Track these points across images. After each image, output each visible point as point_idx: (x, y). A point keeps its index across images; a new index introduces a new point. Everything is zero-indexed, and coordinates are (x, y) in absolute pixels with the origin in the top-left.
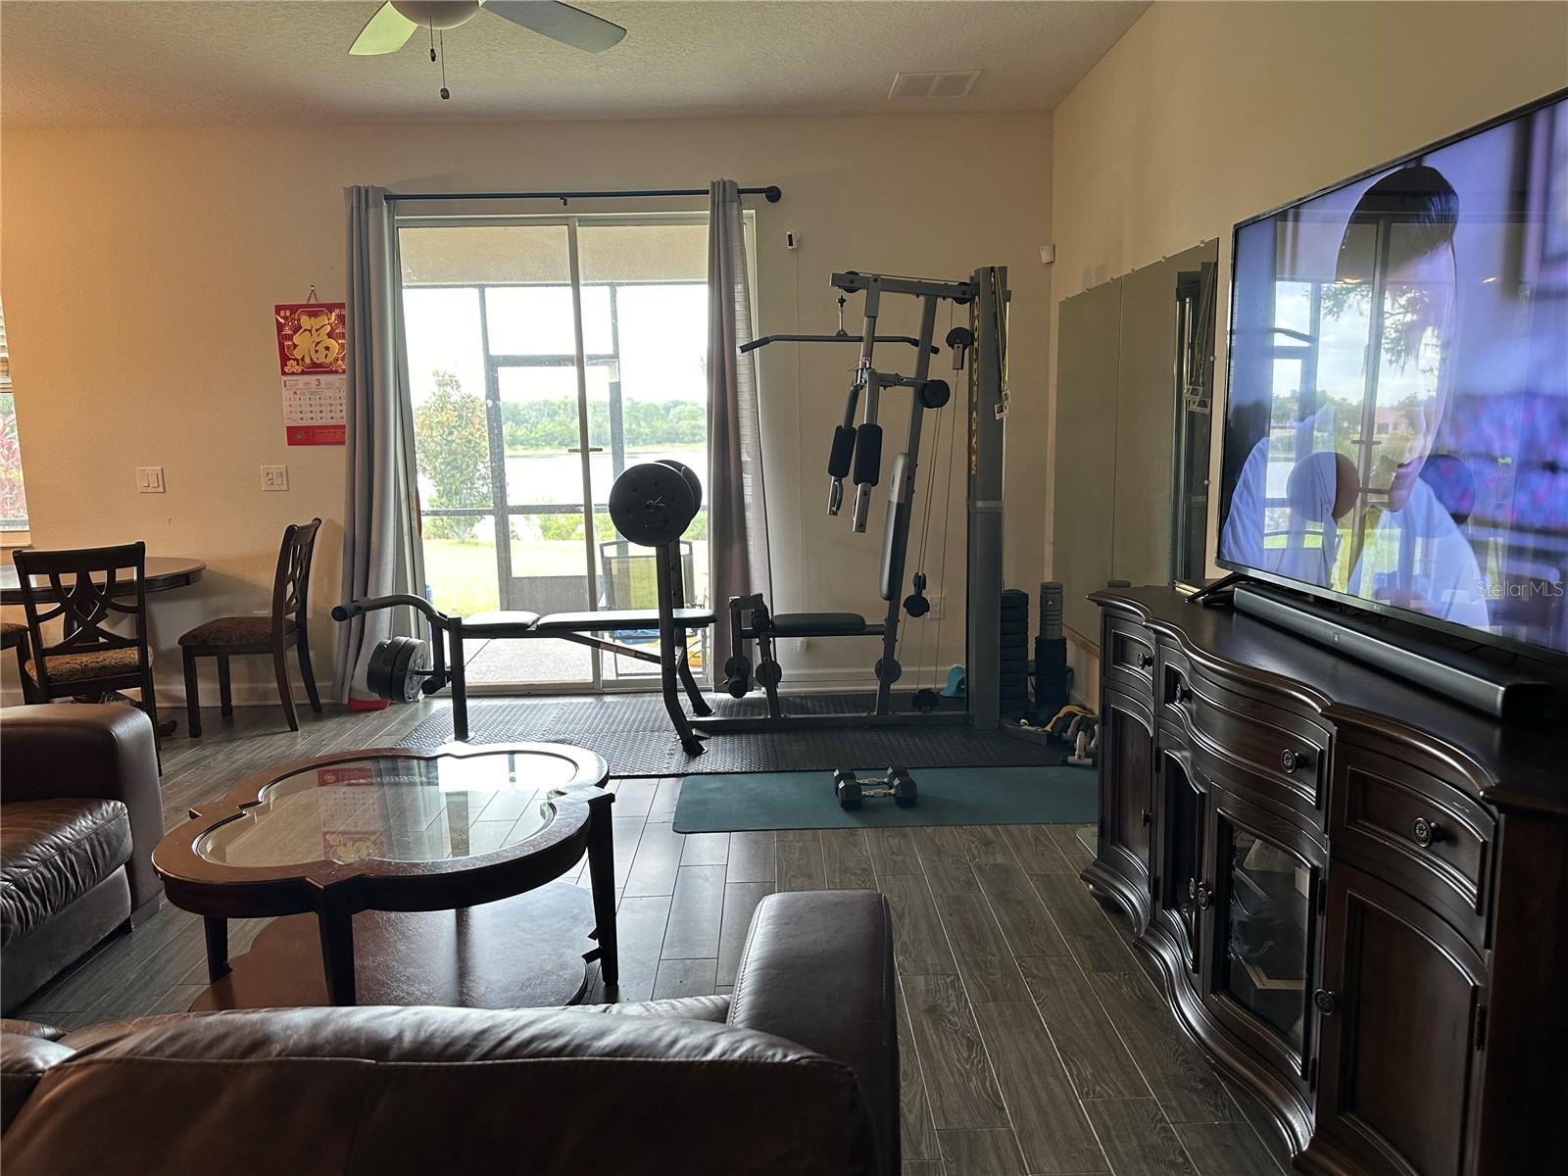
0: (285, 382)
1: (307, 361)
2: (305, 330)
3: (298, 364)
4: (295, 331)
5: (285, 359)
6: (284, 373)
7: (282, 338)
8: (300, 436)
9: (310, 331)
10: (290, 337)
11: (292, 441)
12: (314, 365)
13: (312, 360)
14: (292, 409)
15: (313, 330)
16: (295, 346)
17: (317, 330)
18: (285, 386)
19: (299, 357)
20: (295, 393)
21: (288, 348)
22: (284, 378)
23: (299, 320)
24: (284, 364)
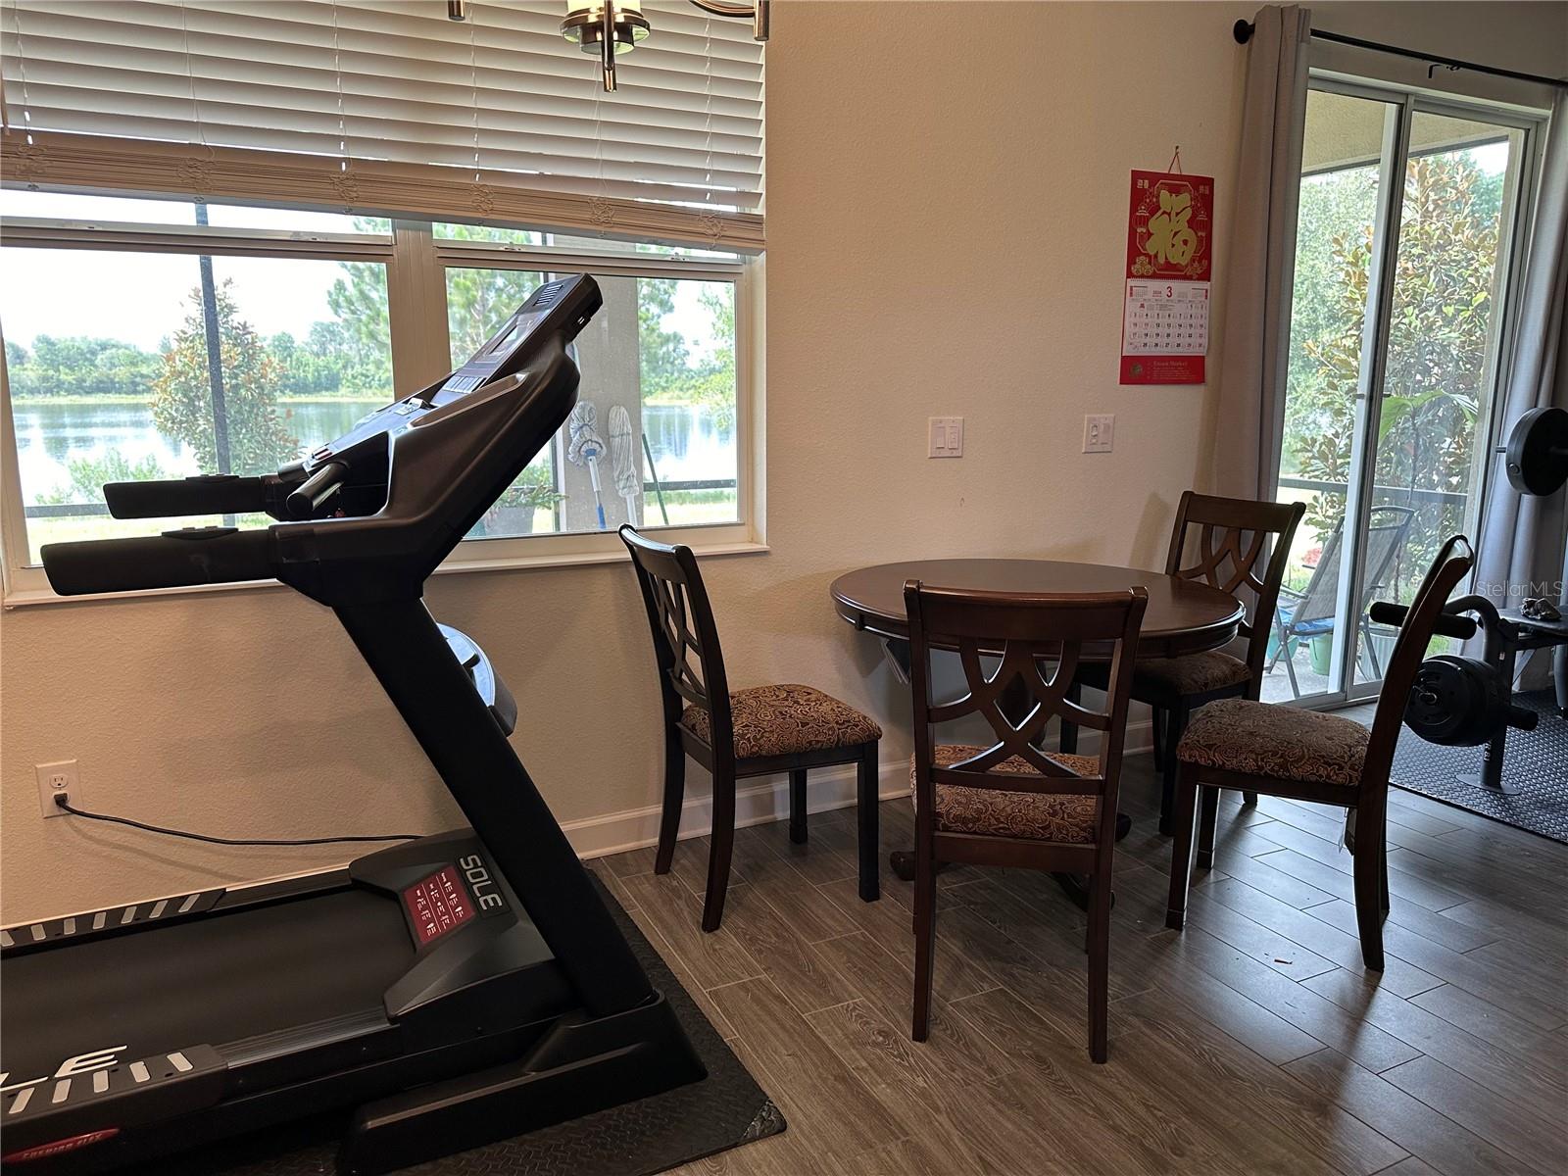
0: (1131, 287)
1: (1161, 260)
2: (1164, 212)
3: (1150, 263)
4: (1152, 213)
5: (1134, 252)
6: (1130, 275)
7: (1136, 221)
8: (1138, 370)
9: (1169, 214)
10: (1144, 221)
11: (1126, 378)
12: (1169, 266)
13: (1166, 258)
14: (1137, 330)
15: (1173, 214)
16: (1150, 235)
17: (1177, 214)
18: (1131, 294)
19: (1152, 253)
20: (1142, 306)
21: (1141, 236)
22: (1131, 282)
23: (1158, 197)
24: (1131, 262)
